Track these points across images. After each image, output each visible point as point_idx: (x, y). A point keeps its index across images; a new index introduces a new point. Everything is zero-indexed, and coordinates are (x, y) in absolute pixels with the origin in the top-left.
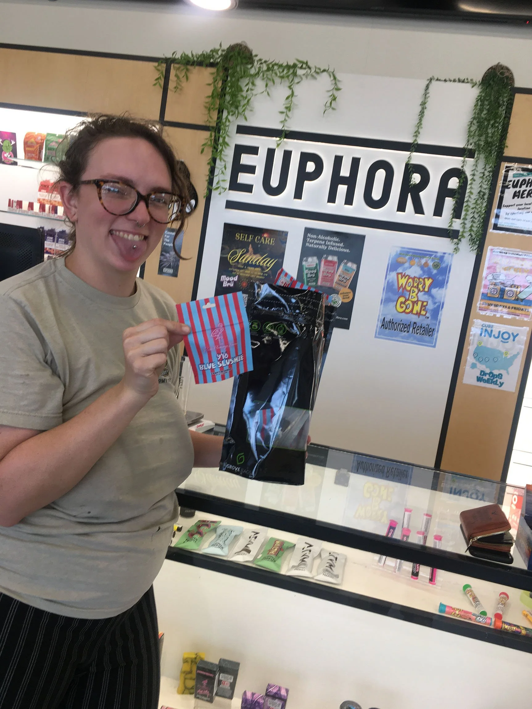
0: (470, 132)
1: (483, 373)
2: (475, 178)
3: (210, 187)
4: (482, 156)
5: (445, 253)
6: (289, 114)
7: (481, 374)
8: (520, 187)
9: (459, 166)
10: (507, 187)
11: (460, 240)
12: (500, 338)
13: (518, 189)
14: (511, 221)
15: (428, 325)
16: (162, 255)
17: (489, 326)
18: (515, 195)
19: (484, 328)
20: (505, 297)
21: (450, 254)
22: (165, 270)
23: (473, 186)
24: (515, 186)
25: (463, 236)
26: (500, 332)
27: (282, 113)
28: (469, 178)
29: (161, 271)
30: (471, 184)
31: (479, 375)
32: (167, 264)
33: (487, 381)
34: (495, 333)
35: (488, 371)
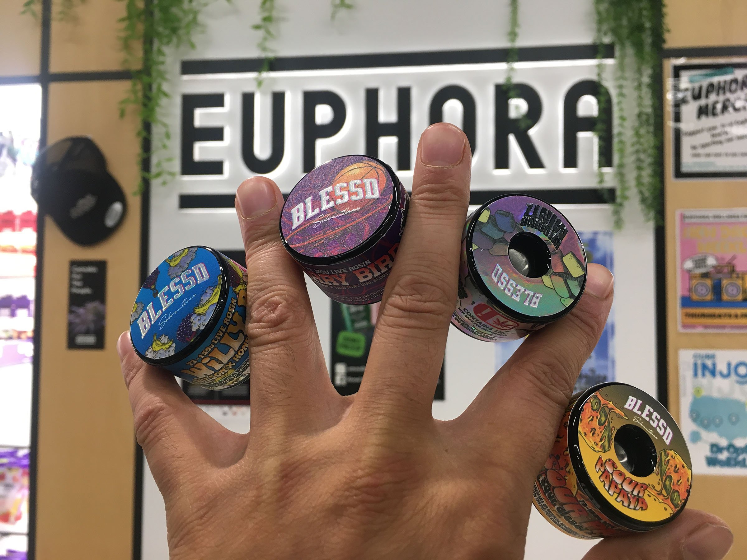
0: (599, 13)
1: (716, 448)
2: (625, 91)
3: (146, 175)
4: (630, 51)
5: (596, 233)
6: (272, 29)
7: (712, 451)
8: (707, 97)
9: (593, 77)
10: (684, 101)
11: (621, 205)
12: (733, 377)
13: (703, 102)
14: (703, 160)
15: (593, 371)
16: (71, 312)
17: (708, 357)
18: (703, 111)
19: (699, 362)
20: (725, 297)
21: (605, 233)
22: (81, 339)
23: (624, 106)
24: (697, 97)
25: (625, 198)
26: (729, 365)
27: (257, 27)
28: (613, 92)
29: (72, 344)
30: (619, 103)
31: (708, 453)
32: (83, 328)
33: (728, 463)
34: (722, 367)
35: (724, 443)
